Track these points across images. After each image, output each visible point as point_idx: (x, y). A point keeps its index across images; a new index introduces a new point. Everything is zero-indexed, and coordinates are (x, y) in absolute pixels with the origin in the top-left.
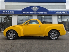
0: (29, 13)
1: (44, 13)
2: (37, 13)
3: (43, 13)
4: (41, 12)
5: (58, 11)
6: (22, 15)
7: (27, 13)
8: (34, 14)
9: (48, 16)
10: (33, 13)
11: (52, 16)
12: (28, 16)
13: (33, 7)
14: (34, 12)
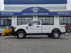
0: (29, 14)
1: (45, 14)
2: (37, 14)
3: (43, 14)
4: (42, 13)
5: (59, 12)
6: (22, 17)
7: (27, 14)
8: (35, 15)
9: (49, 17)
10: (33, 14)
11: (53, 17)
12: (28, 17)
13: (33, 8)
14: (35, 13)
